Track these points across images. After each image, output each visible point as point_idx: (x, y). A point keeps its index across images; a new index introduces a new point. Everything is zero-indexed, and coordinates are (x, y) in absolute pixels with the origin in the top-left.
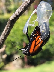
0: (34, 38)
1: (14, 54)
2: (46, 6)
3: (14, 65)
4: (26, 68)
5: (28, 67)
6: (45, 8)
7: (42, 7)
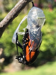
0: (26, 43)
1: (13, 55)
2: (38, 13)
4: (25, 69)
5: (28, 69)
6: (36, 14)
7: (33, 13)
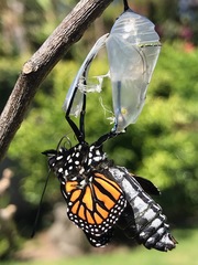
3: (56, 242)
